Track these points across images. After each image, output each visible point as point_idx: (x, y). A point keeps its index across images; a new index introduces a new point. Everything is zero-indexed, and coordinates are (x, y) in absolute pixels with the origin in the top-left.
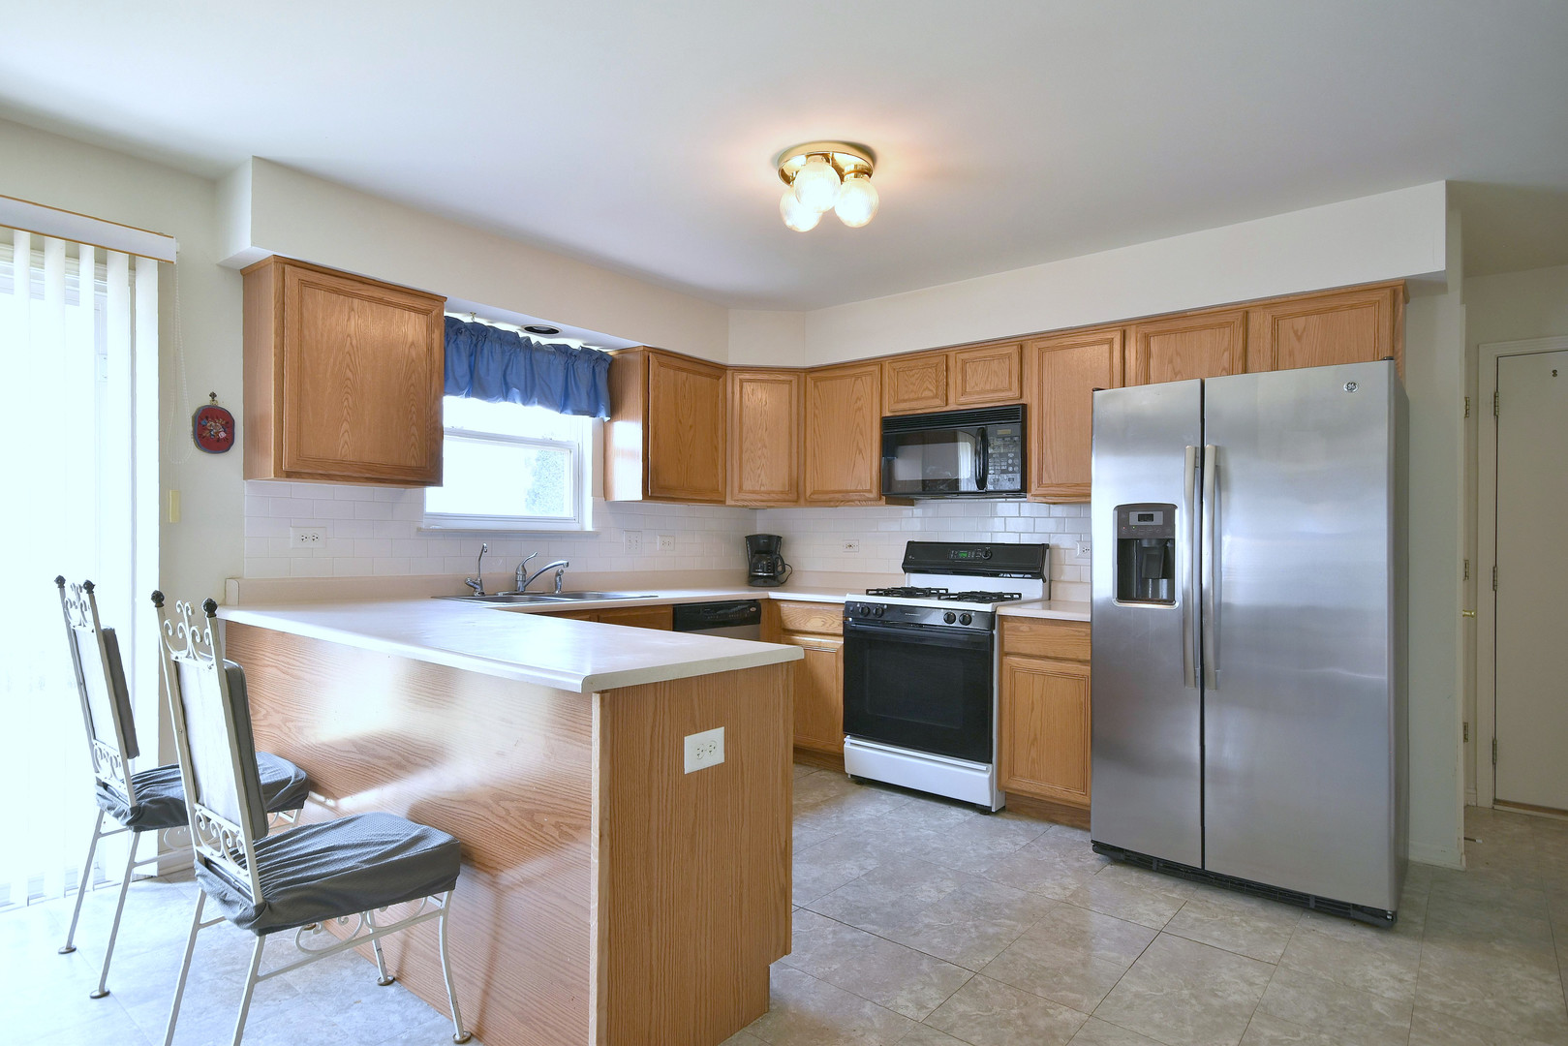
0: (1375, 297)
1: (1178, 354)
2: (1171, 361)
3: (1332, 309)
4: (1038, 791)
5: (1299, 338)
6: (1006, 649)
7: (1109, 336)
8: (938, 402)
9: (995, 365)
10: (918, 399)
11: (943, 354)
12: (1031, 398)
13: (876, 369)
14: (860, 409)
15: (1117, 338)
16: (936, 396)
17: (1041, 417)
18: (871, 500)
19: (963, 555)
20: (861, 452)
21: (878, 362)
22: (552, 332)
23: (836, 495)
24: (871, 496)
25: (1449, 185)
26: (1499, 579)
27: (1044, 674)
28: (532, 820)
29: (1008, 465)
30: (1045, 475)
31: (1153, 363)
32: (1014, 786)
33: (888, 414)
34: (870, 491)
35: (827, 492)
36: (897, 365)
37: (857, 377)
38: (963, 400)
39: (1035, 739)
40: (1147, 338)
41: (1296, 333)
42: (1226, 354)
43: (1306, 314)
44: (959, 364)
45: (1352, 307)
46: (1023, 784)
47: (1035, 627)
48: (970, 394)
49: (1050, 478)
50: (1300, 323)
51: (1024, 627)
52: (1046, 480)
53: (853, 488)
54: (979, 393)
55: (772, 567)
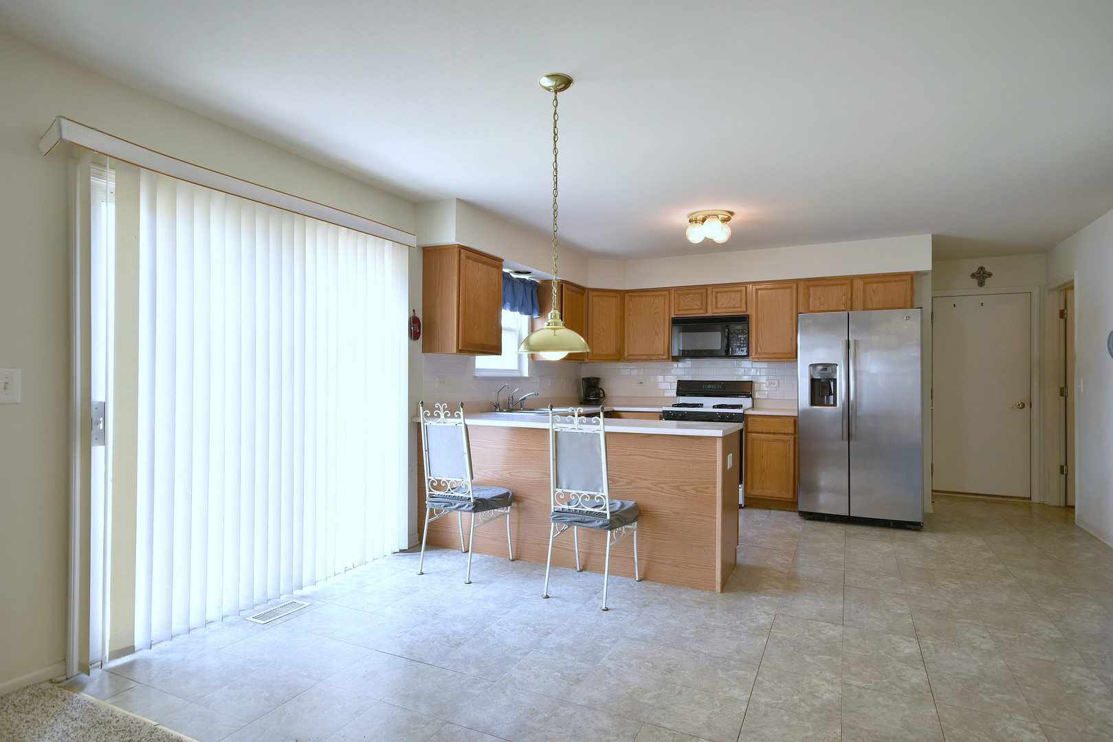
0: (904, 278)
1: (822, 296)
2: (819, 299)
3: (888, 282)
4: (765, 494)
5: (874, 293)
6: (749, 430)
7: (790, 285)
8: (702, 311)
9: (733, 295)
10: (691, 309)
11: (705, 287)
12: (751, 312)
13: (667, 293)
14: (657, 313)
15: (794, 286)
16: (701, 309)
17: (757, 321)
18: (663, 359)
19: (709, 387)
20: (657, 334)
21: (668, 289)
22: (528, 273)
23: (643, 357)
24: (664, 357)
25: (933, 236)
26: (934, 394)
27: (768, 440)
28: (679, 489)
29: (741, 344)
30: (759, 349)
31: (811, 299)
32: (754, 493)
33: (673, 316)
34: (663, 355)
35: (637, 355)
36: (679, 292)
37: (656, 296)
38: (716, 311)
39: (764, 471)
40: (808, 287)
41: (873, 290)
42: (844, 297)
43: (877, 282)
44: (714, 294)
45: (896, 281)
46: (757, 492)
47: (763, 419)
48: (720, 308)
49: (761, 350)
50: (875, 286)
51: (759, 419)
52: (759, 351)
53: (654, 353)
54: (725, 308)
55: (597, 395)
